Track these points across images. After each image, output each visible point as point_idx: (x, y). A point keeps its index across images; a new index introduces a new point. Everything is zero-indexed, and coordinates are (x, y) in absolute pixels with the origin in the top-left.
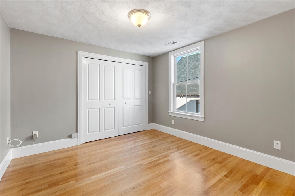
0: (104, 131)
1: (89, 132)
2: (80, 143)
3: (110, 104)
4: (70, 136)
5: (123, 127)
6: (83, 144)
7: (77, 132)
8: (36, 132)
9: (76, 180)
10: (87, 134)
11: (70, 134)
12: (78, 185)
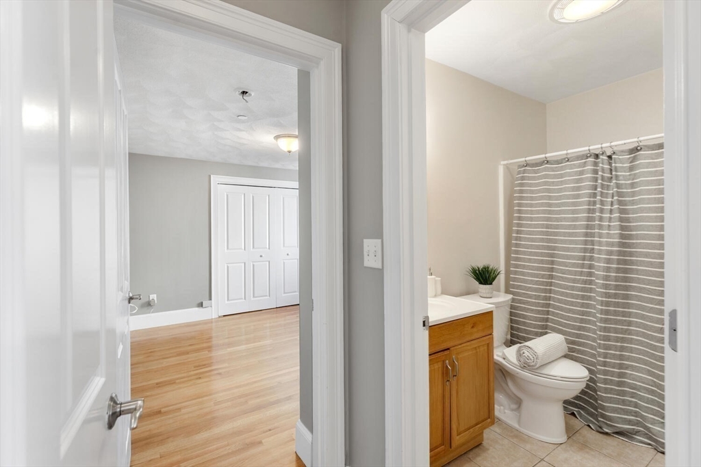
0: (252, 299)
1: (228, 300)
2: (215, 316)
3: (261, 256)
4: (201, 305)
5: (285, 293)
6: (220, 317)
7: (210, 299)
8: (153, 297)
9: (209, 351)
10: (226, 302)
11: (200, 301)
12: (211, 355)
